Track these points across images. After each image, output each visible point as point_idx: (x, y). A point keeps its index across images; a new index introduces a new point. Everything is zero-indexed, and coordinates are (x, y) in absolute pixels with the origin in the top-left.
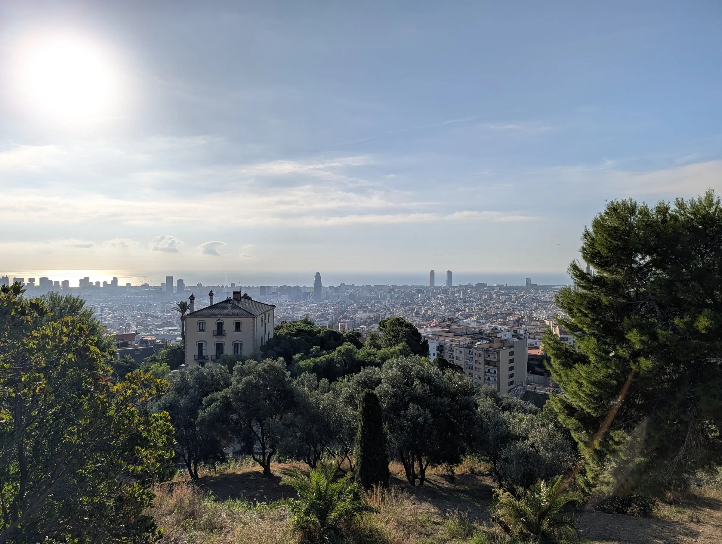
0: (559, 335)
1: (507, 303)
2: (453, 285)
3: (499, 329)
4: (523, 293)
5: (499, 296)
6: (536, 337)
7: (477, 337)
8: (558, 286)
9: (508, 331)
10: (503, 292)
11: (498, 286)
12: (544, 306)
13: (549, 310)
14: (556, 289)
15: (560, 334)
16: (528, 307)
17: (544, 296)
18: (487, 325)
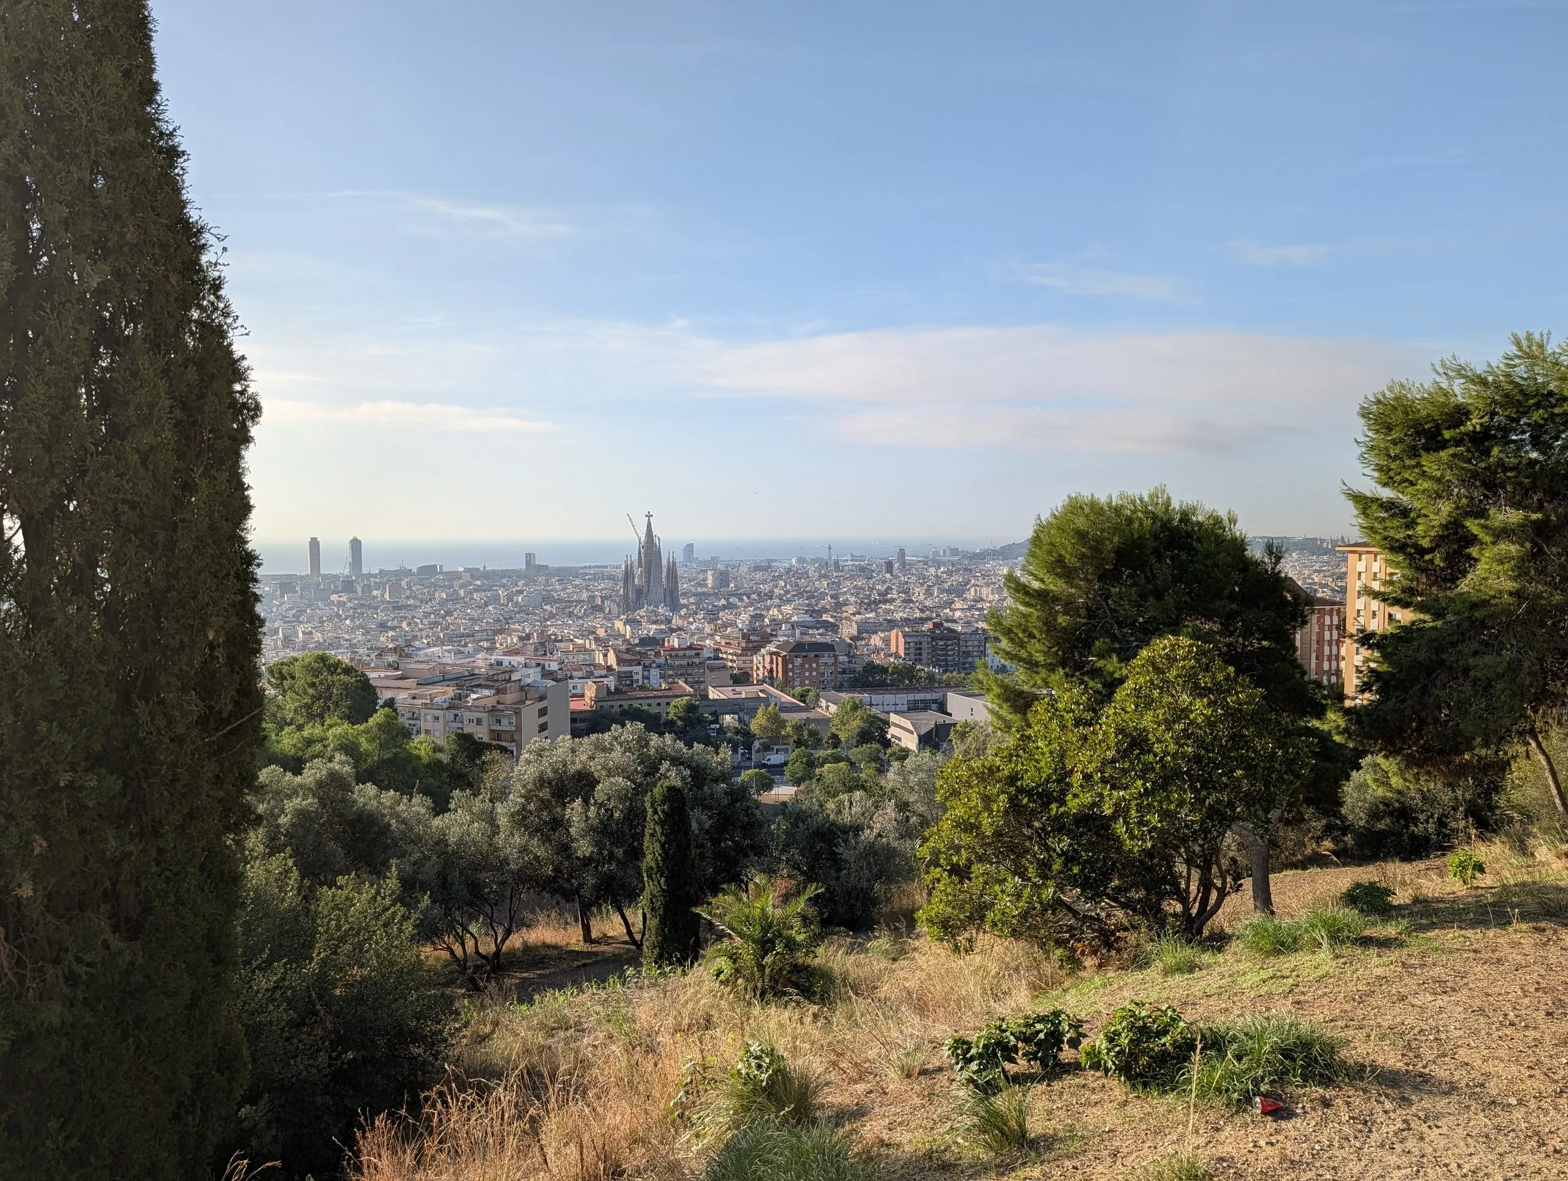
0: (615, 666)
1: (490, 608)
2: (365, 570)
3: (506, 663)
4: (521, 583)
5: (471, 593)
6: (575, 674)
7: (467, 684)
8: (590, 567)
9: (526, 666)
10: (478, 583)
11: (466, 570)
12: (567, 610)
13: (579, 618)
14: (586, 574)
15: (618, 664)
16: (535, 614)
17: (564, 589)
18: (480, 656)
